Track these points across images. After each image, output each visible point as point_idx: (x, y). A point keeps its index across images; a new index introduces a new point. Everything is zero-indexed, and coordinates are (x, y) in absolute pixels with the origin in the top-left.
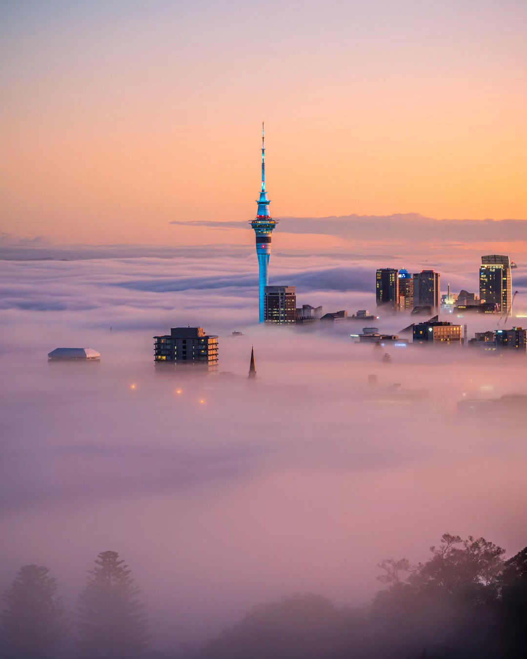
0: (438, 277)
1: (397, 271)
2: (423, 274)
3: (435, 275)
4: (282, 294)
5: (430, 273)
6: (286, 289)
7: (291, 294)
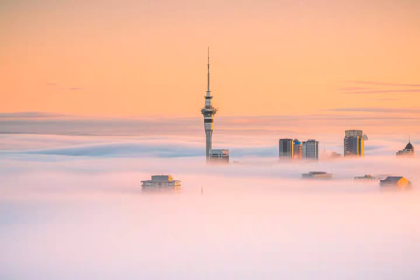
0: (318, 144)
1: (292, 140)
2: (308, 142)
3: (316, 143)
4: (220, 154)
5: (313, 141)
6: (223, 151)
7: (226, 154)
